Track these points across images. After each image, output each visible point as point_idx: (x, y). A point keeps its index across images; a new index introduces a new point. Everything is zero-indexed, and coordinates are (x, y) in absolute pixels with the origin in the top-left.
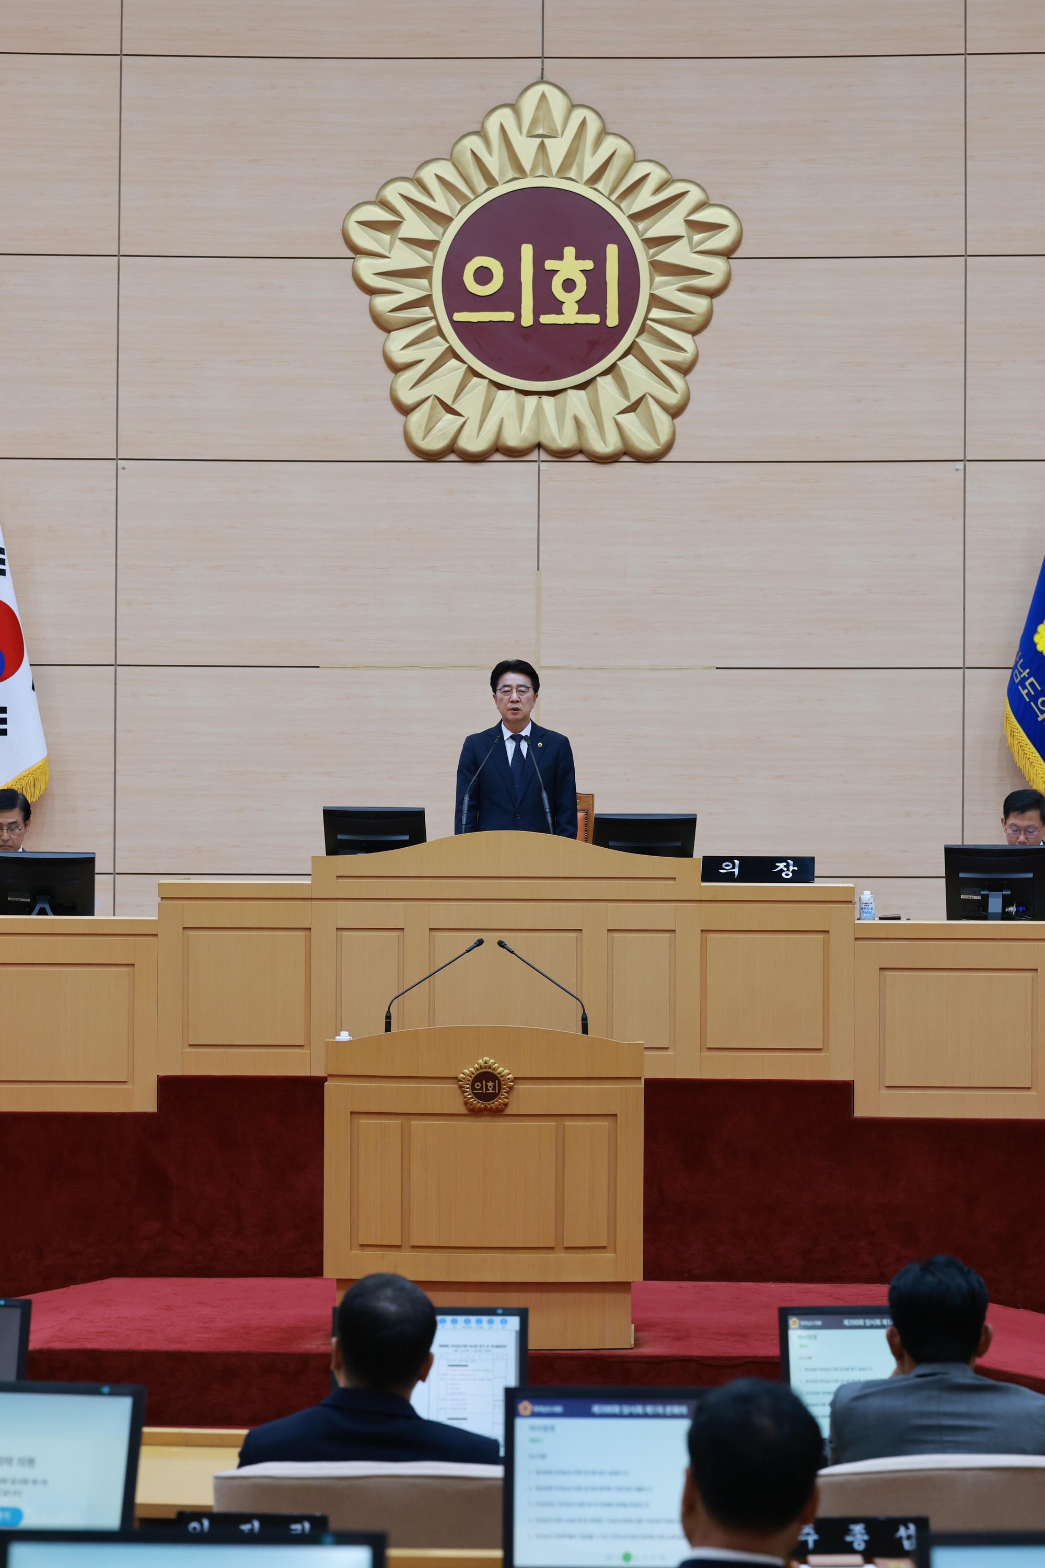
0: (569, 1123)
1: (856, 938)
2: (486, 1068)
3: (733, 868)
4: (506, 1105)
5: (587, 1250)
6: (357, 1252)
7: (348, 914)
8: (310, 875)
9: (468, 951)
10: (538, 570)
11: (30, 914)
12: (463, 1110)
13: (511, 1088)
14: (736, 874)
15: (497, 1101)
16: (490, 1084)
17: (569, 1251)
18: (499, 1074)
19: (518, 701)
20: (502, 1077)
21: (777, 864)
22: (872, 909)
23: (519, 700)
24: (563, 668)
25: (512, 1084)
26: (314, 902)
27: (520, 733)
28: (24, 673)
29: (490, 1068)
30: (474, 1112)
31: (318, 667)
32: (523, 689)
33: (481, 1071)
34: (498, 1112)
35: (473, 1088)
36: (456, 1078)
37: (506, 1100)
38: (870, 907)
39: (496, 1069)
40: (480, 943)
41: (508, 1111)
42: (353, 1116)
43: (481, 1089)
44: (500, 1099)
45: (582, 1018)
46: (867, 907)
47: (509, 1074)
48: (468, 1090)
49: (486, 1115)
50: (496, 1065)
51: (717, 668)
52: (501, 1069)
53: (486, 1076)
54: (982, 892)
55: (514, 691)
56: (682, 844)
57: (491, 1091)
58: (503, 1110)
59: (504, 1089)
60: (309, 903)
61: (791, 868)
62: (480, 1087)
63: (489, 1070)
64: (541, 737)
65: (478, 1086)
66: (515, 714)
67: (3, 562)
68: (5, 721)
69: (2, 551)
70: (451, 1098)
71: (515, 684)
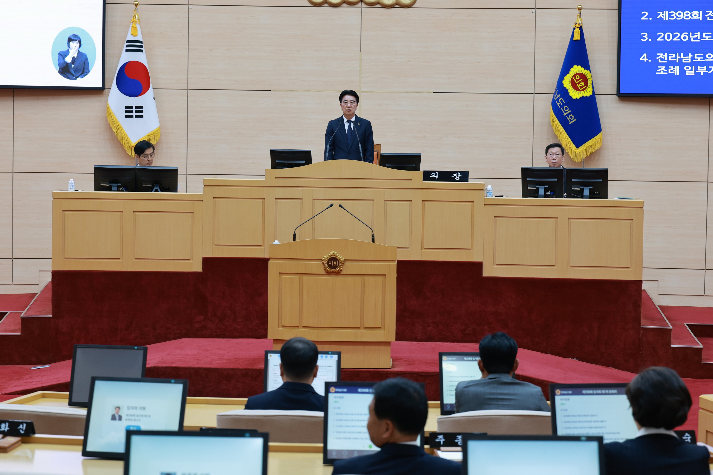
0: (366, 278)
1: (485, 204)
2: (333, 256)
3: (436, 175)
4: (341, 270)
5: (373, 329)
6: (281, 329)
7: (280, 192)
8: (265, 176)
9: (327, 209)
10: (361, 51)
11: (151, 191)
12: (324, 272)
13: (343, 264)
14: (437, 178)
15: (337, 269)
16: (335, 262)
17: (366, 329)
18: (339, 258)
19: (350, 107)
20: (340, 259)
21: (453, 174)
22: (491, 193)
23: (351, 106)
24: (370, 92)
25: (344, 262)
26: (266, 188)
27: (351, 120)
28: (150, 92)
29: (335, 255)
30: (328, 273)
31: (270, 91)
32: (352, 102)
33: (331, 257)
34: (338, 273)
35: (328, 263)
36: (321, 260)
37: (341, 269)
39: (337, 256)
40: (332, 205)
41: (342, 273)
42: (280, 274)
43: (331, 264)
44: (339, 268)
45: (372, 236)
46: (489, 192)
47: (343, 258)
48: (326, 264)
49: (333, 275)
50: (337, 254)
51: (433, 93)
52: (339, 256)
53: (333, 259)
54: (536, 186)
55: (349, 103)
56: (415, 166)
57: (335, 265)
58: (340, 273)
59: (340, 264)
60: (264, 188)
61: (459, 176)
62: (331, 263)
63: (335, 257)
64: (359, 121)
65: (330, 263)
66: (349, 112)
67: (141, 47)
68: (142, 112)
69: (141, 42)
70: (319, 268)
71: (349, 100)
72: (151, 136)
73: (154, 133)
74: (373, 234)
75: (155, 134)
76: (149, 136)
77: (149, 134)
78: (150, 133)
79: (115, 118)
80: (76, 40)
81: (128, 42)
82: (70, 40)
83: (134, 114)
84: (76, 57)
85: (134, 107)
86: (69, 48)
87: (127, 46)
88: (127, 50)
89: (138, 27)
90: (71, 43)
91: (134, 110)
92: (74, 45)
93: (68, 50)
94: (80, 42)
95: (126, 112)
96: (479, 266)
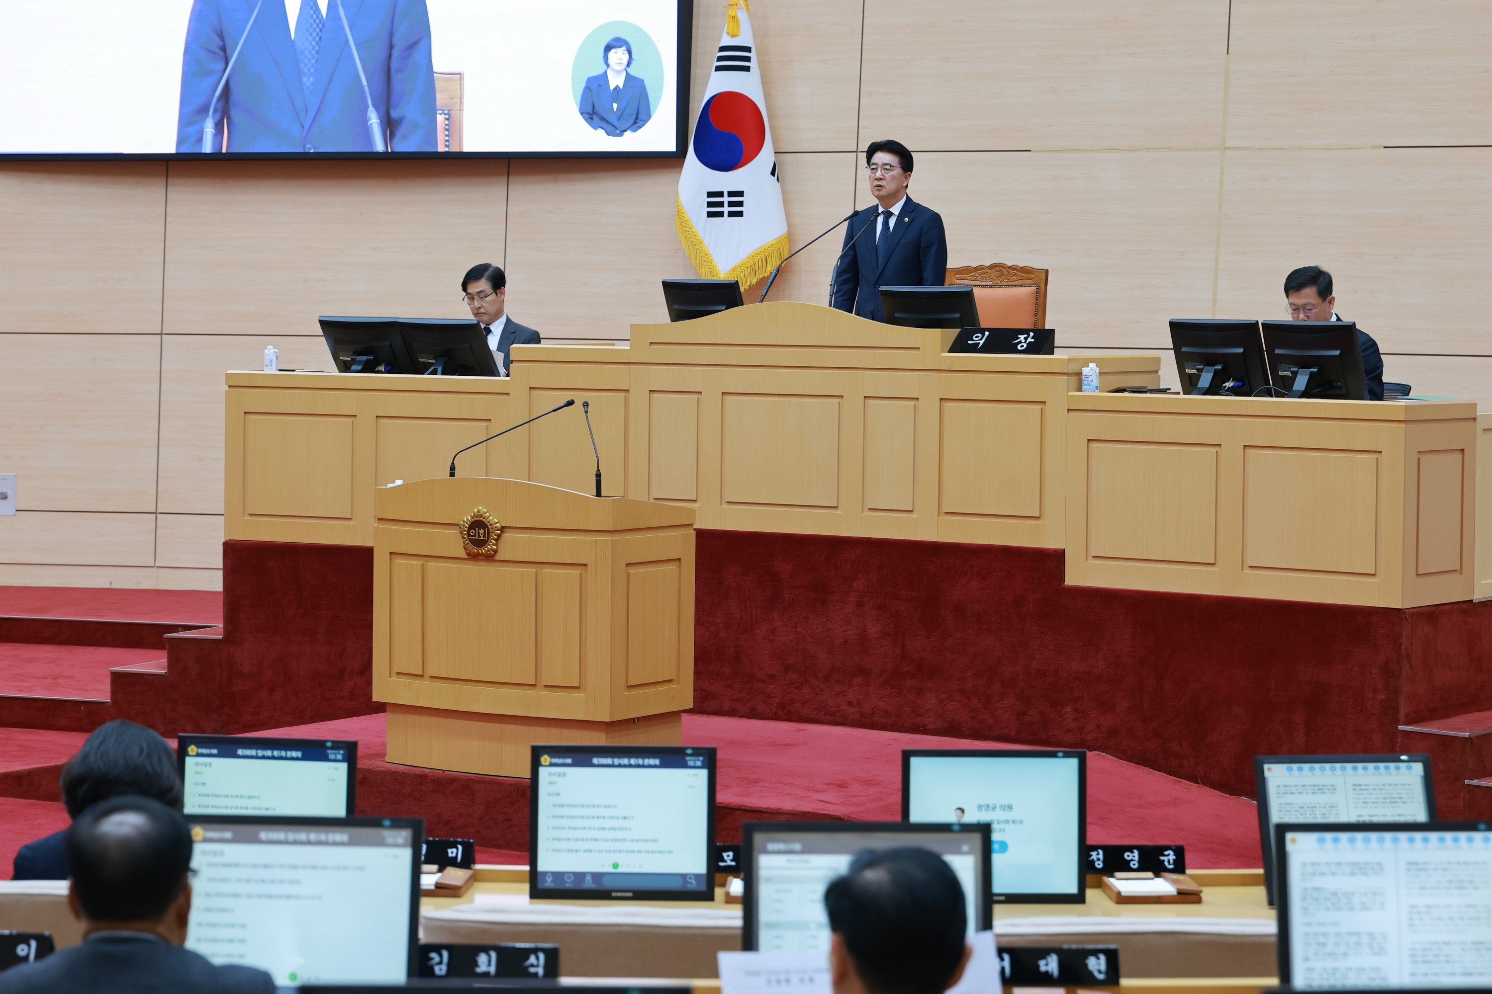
0: (547, 570)
1: (1068, 410)
2: (478, 516)
3: (981, 339)
4: (496, 551)
5: (563, 689)
6: (395, 679)
8: (629, 340)
10: (1228, 53)
12: (465, 556)
13: (499, 536)
14: (980, 345)
15: (486, 547)
16: (482, 531)
17: (548, 689)
18: (488, 522)
19: (881, 179)
20: (490, 525)
21: (1019, 336)
22: (1092, 381)
23: (882, 177)
24: (1246, 148)
25: (499, 532)
26: (633, 366)
27: (890, 210)
28: (765, 157)
29: (481, 516)
30: (473, 557)
31: (1030, 151)
32: (888, 167)
33: (475, 519)
34: (490, 557)
35: (469, 535)
36: (457, 525)
37: (495, 547)
38: (1089, 379)
39: (486, 518)
40: (570, 403)
41: (498, 557)
42: (392, 555)
43: (475, 536)
44: (489, 545)
45: (596, 475)
46: (1086, 379)
47: (497, 523)
48: (465, 536)
49: (482, 560)
50: (488, 514)
51: (1385, 147)
52: (491, 518)
53: (478, 524)
54: (1197, 367)
55: (880, 169)
56: (960, 316)
57: (482, 538)
58: (493, 556)
59: (492, 536)
60: (627, 367)
61: (1029, 340)
63: (481, 518)
64: (910, 213)
65: (472, 532)
66: (879, 190)
67: (748, 59)
68: (740, 204)
69: (748, 49)
70: (455, 544)
71: (880, 163)
72: (759, 258)
73: (766, 251)
74: (598, 470)
75: (767, 254)
76: (754, 257)
77: (753, 254)
78: (757, 252)
79: (687, 218)
80: (621, 47)
81: (723, 49)
82: (608, 48)
83: (726, 209)
84: (621, 87)
85: (726, 194)
86: (608, 66)
87: (720, 59)
88: (718, 69)
89: (742, 16)
90: (612, 54)
91: (726, 199)
92: (618, 56)
93: (606, 72)
94: (630, 53)
95: (710, 204)
96: (1056, 558)
